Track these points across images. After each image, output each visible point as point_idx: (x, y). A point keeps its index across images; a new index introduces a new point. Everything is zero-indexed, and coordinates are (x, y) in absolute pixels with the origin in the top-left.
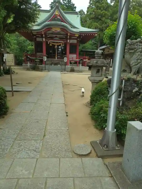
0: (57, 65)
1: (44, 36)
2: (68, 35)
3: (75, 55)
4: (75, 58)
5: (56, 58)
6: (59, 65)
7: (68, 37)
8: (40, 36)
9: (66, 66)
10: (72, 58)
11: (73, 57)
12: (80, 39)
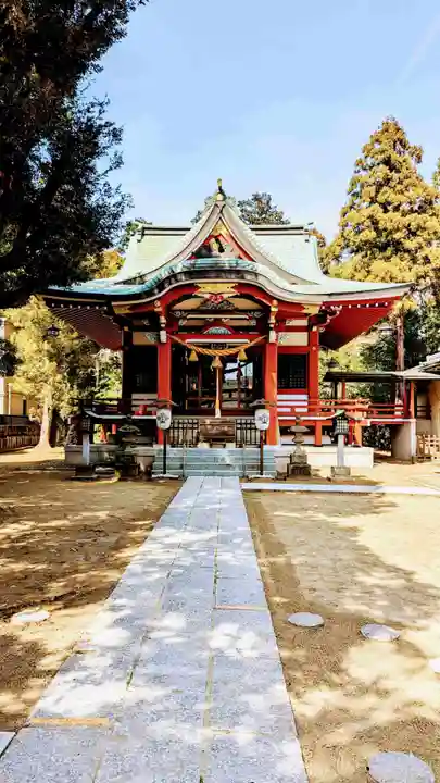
0: (224, 446)
1: (163, 320)
2: (273, 309)
3: (305, 397)
4: (306, 410)
5: (218, 411)
6: (231, 446)
7: (272, 320)
8: (146, 323)
9: (265, 447)
10: (289, 410)
11: (292, 407)
12: (322, 330)
